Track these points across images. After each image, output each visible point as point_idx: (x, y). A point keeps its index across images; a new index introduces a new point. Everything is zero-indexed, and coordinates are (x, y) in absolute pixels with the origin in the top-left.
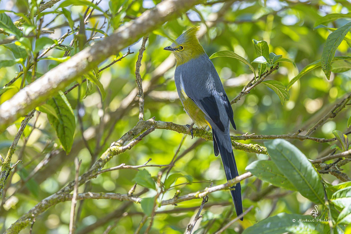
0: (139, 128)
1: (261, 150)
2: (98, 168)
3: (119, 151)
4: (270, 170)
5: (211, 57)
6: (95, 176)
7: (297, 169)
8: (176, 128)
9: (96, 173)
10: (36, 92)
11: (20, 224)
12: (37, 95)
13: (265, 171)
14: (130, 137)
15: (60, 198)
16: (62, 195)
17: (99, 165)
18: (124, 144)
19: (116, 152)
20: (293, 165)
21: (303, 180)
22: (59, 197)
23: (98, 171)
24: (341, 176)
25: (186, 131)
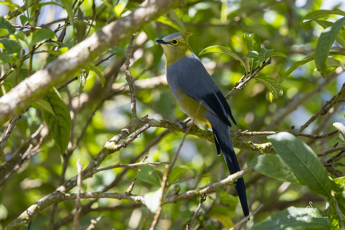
0: (133, 126)
1: (255, 147)
2: (94, 167)
3: (114, 149)
4: (273, 164)
5: (201, 53)
6: (91, 176)
7: (302, 161)
8: (170, 126)
9: (92, 172)
10: (36, 84)
11: (15, 227)
12: (37, 87)
13: (267, 166)
14: (124, 135)
15: (56, 199)
16: (58, 196)
17: (95, 163)
18: (119, 143)
19: (111, 150)
20: (299, 158)
21: (310, 172)
22: (54, 198)
23: (93, 170)
24: (336, 172)
25: (179, 129)
